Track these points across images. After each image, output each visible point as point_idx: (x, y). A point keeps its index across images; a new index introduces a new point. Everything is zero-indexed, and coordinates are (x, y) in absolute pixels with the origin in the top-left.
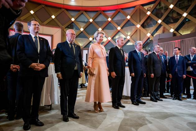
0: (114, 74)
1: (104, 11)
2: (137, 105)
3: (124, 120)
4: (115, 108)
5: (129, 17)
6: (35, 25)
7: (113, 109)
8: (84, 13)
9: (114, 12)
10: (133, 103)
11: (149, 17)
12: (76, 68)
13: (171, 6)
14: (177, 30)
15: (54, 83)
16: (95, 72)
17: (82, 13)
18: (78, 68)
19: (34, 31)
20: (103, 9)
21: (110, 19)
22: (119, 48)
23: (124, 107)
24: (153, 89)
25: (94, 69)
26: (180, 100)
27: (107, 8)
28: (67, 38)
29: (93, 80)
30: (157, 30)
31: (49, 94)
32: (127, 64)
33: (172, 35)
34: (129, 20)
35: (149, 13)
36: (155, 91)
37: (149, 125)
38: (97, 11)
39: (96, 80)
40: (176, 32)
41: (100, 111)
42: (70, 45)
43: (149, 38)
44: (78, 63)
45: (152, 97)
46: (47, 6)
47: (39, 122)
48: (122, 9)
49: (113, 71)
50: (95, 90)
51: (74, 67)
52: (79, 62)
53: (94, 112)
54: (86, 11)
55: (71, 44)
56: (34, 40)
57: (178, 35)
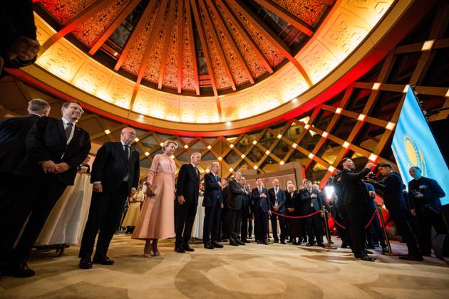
0: (182, 198)
1: (180, 136)
2: (212, 248)
3: (190, 263)
4: (179, 252)
5: (209, 147)
6: (76, 108)
7: (175, 253)
8: (154, 134)
9: (192, 139)
10: (206, 247)
11: (232, 150)
12: (126, 179)
13: (255, 143)
14: (261, 167)
15: (81, 206)
16: (157, 192)
17: (151, 135)
18: (129, 179)
19: (70, 116)
20: (179, 133)
21: (186, 147)
22: (194, 166)
23: (192, 250)
24: (234, 228)
25: (156, 187)
26: (266, 244)
27: (185, 134)
28: (122, 138)
29: (151, 204)
30: (240, 165)
31: (66, 225)
32: (202, 193)
33: (256, 173)
34: (209, 151)
35: (232, 146)
36: (236, 231)
37: (225, 266)
38: (171, 135)
39: (155, 204)
40: (260, 170)
41: (155, 255)
42: (124, 148)
43: (231, 174)
44: (131, 173)
45: (233, 240)
46: (101, 116)
47: (26, 268)
48: (203, 137)
49: (181, 195)
50: (151, 218)
51: (124, 177)
52: (133, 172)
53: (144, 256)
54: (157, 133)
55: (126, 146)
56: (66, 126)
57: (262, 172)
